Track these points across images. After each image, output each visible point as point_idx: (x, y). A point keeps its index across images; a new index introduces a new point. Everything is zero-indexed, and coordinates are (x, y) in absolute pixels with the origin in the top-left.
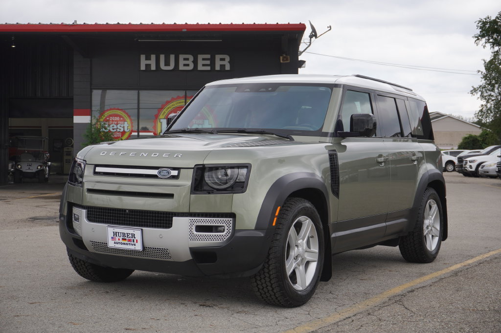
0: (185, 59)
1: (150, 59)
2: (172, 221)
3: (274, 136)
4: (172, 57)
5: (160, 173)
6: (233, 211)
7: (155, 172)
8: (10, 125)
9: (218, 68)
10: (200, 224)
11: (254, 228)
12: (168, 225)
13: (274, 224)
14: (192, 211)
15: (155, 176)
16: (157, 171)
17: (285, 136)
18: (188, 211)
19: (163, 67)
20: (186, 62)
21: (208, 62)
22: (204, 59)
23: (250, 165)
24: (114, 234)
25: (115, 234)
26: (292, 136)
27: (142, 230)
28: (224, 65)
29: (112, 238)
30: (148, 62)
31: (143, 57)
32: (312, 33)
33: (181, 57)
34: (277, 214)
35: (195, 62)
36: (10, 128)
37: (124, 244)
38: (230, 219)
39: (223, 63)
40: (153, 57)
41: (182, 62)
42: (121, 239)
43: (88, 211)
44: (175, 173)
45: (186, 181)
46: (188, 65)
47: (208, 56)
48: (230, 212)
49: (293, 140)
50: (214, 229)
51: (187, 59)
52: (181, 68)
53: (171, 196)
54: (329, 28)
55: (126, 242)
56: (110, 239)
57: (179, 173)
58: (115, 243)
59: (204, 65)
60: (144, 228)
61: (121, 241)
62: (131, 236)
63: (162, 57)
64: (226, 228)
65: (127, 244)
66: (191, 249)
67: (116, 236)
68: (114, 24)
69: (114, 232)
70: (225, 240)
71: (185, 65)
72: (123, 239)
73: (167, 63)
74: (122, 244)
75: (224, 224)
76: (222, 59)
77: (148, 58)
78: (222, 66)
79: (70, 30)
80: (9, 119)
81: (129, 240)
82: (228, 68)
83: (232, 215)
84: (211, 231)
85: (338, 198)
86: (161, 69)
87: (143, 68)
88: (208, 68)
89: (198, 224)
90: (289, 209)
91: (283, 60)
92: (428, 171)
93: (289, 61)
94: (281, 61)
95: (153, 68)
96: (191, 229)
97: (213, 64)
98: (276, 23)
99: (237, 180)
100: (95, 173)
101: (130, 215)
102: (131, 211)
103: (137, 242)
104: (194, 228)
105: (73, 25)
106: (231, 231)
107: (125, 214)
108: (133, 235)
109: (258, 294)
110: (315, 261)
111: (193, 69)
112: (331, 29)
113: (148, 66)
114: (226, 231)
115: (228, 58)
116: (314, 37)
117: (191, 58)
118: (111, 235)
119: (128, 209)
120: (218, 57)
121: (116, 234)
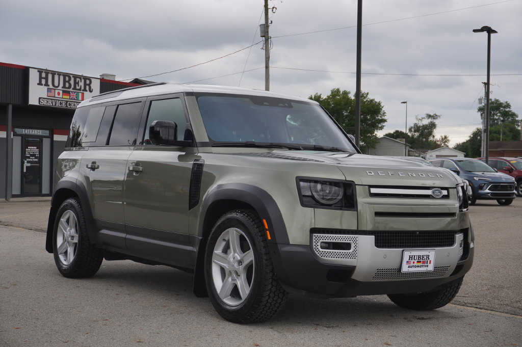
5: (433, 193)
7: (429, 192)
15: (430, 197)
16: (431, 191)
24: (410, 257)
27: (435, 250)
29: (407, 262)
37: (418, 266)
42: (416, 262)
43: (376, 237)
44: (445, 192)
53: (453, 215)
55: (420, 264)
56: (405, 263)
57: (448, 192)
58: (409, 267)
61: (416, 264)
62: (425, 257)
65: (421, 266)
67: (412, 259)
69: (410, 256)
72: (418, 262)
74: (415, 267)
81: (424, 262)
101: (420, 236)
102: (421, 232)
103: (430, 263)
107: (415, 236)
108: (428, 257)
118: (406, 259)
119: (418, 231)
121: (412, 258)
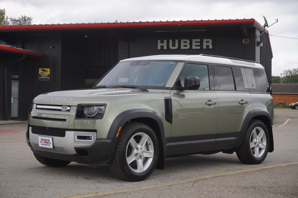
0: (184, 42)
1: (163, 43)
2: (65, 133)
3: (139, 89)
4: (177, 41)
6: (95, 129)
8: (86, 83)
9: (205, 47)
10: (79, 135)
11: (106, 138)
12: (63, 135)
13: (117, 136)
14: (75, 128)
15: (60, 110)
16: (61, 107)
17: (144, 90)
18: (73, 128)
19: (171, 47)
20: (185, 44)
21: (199, 44)
22: (196, 42)
23: (106, 104)
25: (42, 139)
26: (148, 89)
27: (53, 138)
28: (209, 45)
29: (41, 142)
30: (162, 44)
31: (159, 41)
32: (265, 24)
33: (182, 41)
34: (119, 131)
35: (191, 44)
36: (86, 85)
37: (45, 145)
38: (94, 133)
39: (208, 44)
40: (165, 41)
41: (182, 44)
43: (32, 128)
44: (68, 108)
45: (73, 113)
46: (186, 46)
47: (199, 40)
48: (94, 129)
49: (148, 91)
50: (87, 138)
51: (186, 42)
52: (182, 48)
53: (65, 120)
54: (277, 21)
55: (46, 144)
56: (40, 142)
57: (70, 108)
58: (42, 144)
59: (196, 46)
60: (53, 137)
61: (44, 143)
63: (171, 42)
64: (93, 137)
66: (75, 148)
68: (138, 22)
70: (92, 144)
71: (185, 46)
72: (45, 142)
73: (174, 45)
75: (92, 136)
76: (207, 42)
77: (162, 42)
78: (207, 46)
79: (113, 26)
80: (86, 79)
81: (47, 143)
82: (211, 47)
83: (95, 131)
84: (86, 139)
85: (172, 123)
86: (170, 49)
87: (159, 48)
88: (199, 48)
89: (78, 135)
90: (130, 128)
91: (244, 42)
92: (253, 110)
93: (248, 42)
94: (243, 43)
95: (165, 48)
96: (75, 138)
97: (201, 45)
98: (236, 19)
99: (99, 112)
100: (37, 108)
101: (48, 130)
102: (49, 128)
103: (50, 144)
104: (76, 137)
105: (114, 23)
106: (95, 139)
107: (46, 130)
108: (49, 140)
109: (114, 173)
110: (152, 158)
111: (189, 48)
112: (278, 21)
113: (162, 47)
114: (93, 139)
115: (211, 41)
116: (267, 27)
117: (188, 41)
118: (40, 140)
119: (47, 127)
120: (205, 41)
